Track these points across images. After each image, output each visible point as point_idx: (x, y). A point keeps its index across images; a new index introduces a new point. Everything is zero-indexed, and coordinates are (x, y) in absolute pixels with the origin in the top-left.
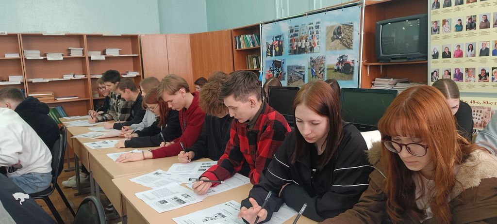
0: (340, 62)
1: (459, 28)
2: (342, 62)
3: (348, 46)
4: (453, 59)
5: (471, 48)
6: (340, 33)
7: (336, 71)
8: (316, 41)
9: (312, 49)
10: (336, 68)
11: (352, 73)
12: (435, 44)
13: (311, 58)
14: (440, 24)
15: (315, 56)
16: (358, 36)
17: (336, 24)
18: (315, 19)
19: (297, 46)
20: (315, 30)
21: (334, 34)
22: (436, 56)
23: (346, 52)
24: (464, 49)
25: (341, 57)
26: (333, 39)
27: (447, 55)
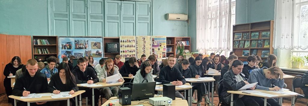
0: (97, 52)
1: (126, 47)
2: (98, 52)
3: (100, 48)
4: (125, 53)
5: (128, 51)
6: (96, 45)
7: (95, 55)
8: (87, 46)
9: (85, 48)
10: (95, 54)
11: (101, 55)
12: (121, 49)
13: (86, 51)
14: (122, 45)
15: (87, 50)
16: (102, 46)
17: (95, 42)
18: (86, 39)
19: (79, 47)
20: (87, 43)
21: (94, 44)
22: (121, 52)
23: (99, 50)
24: (127, 51)
25: (97, 51)
26: (94, 46)
27: (124, 52)
